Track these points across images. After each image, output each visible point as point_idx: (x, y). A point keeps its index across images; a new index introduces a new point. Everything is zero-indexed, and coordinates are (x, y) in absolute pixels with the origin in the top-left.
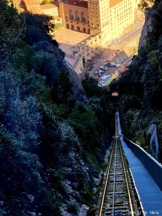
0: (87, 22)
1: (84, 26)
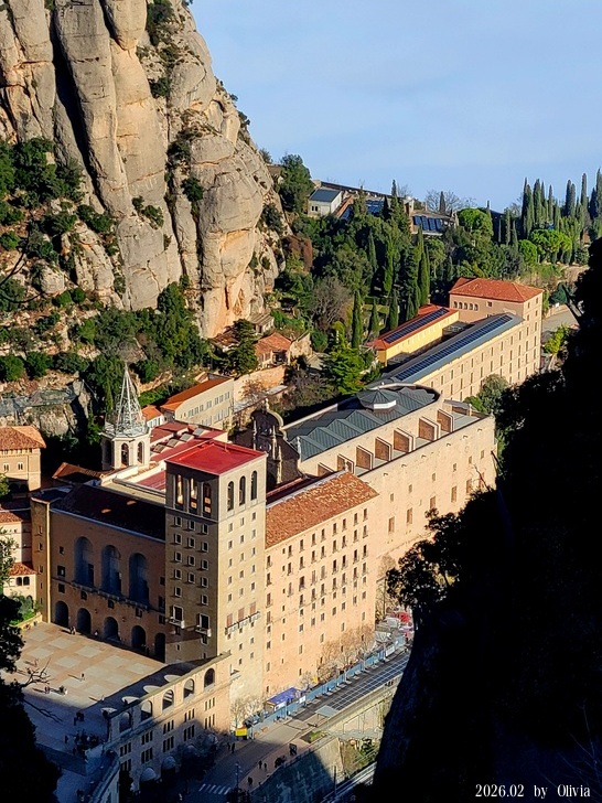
0: (154, 601)
1: (139, 622)
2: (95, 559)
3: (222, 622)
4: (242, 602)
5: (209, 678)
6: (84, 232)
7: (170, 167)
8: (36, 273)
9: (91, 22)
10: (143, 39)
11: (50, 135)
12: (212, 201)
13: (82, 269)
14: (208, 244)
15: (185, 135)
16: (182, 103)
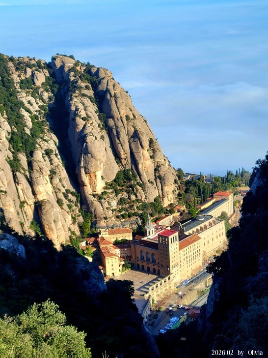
0: (157, 263)
1: (154, 267)
2: (144, 254)
3: (171, 267)
4: (175, 262)
5: (169, 278)
6: (138, 187)
7: (155, 173)
8: (129, 196)
9: (137, 145)
10: (148, 147)
11: (130, 168)
12: (164, 179)
13: (138, 195)
14: (164, 188)
15: (158, 166)
16: (157, 160)
